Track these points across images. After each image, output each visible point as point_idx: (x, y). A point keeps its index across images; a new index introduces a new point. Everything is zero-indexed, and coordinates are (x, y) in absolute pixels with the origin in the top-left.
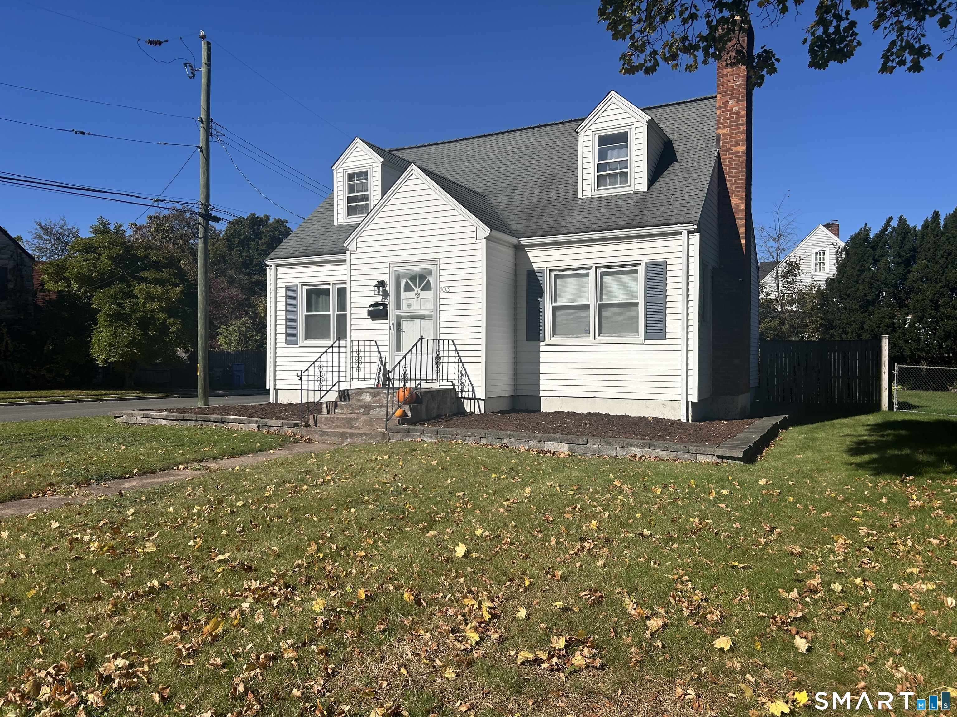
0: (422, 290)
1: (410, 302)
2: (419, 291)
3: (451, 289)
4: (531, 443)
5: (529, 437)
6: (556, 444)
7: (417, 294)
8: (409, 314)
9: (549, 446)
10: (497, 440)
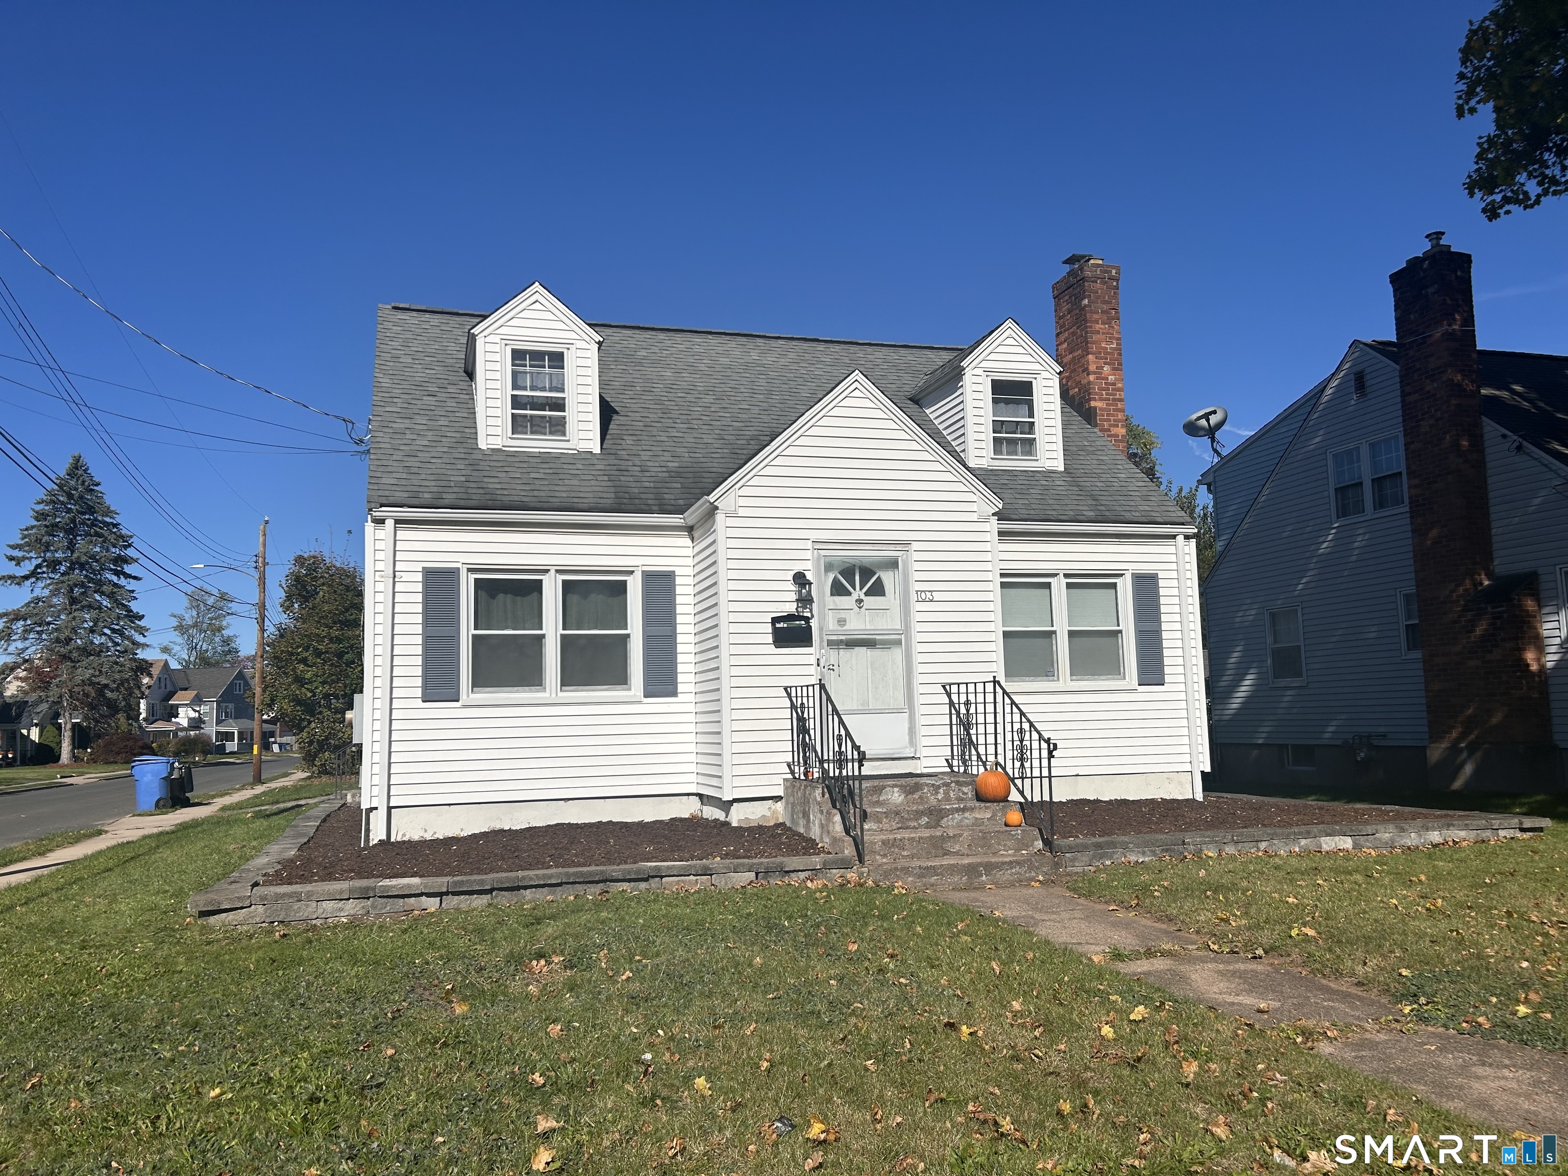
0: (866, 594)
1: (843, 614)
2: (863, 597)
3: (937, 596)
4: (1303, 842)
5: (1300, 833)
6: (1337, 838)
7: (860, 601)
8: (843, 638)
9: (1328, 843)
10: (1251, 844)
